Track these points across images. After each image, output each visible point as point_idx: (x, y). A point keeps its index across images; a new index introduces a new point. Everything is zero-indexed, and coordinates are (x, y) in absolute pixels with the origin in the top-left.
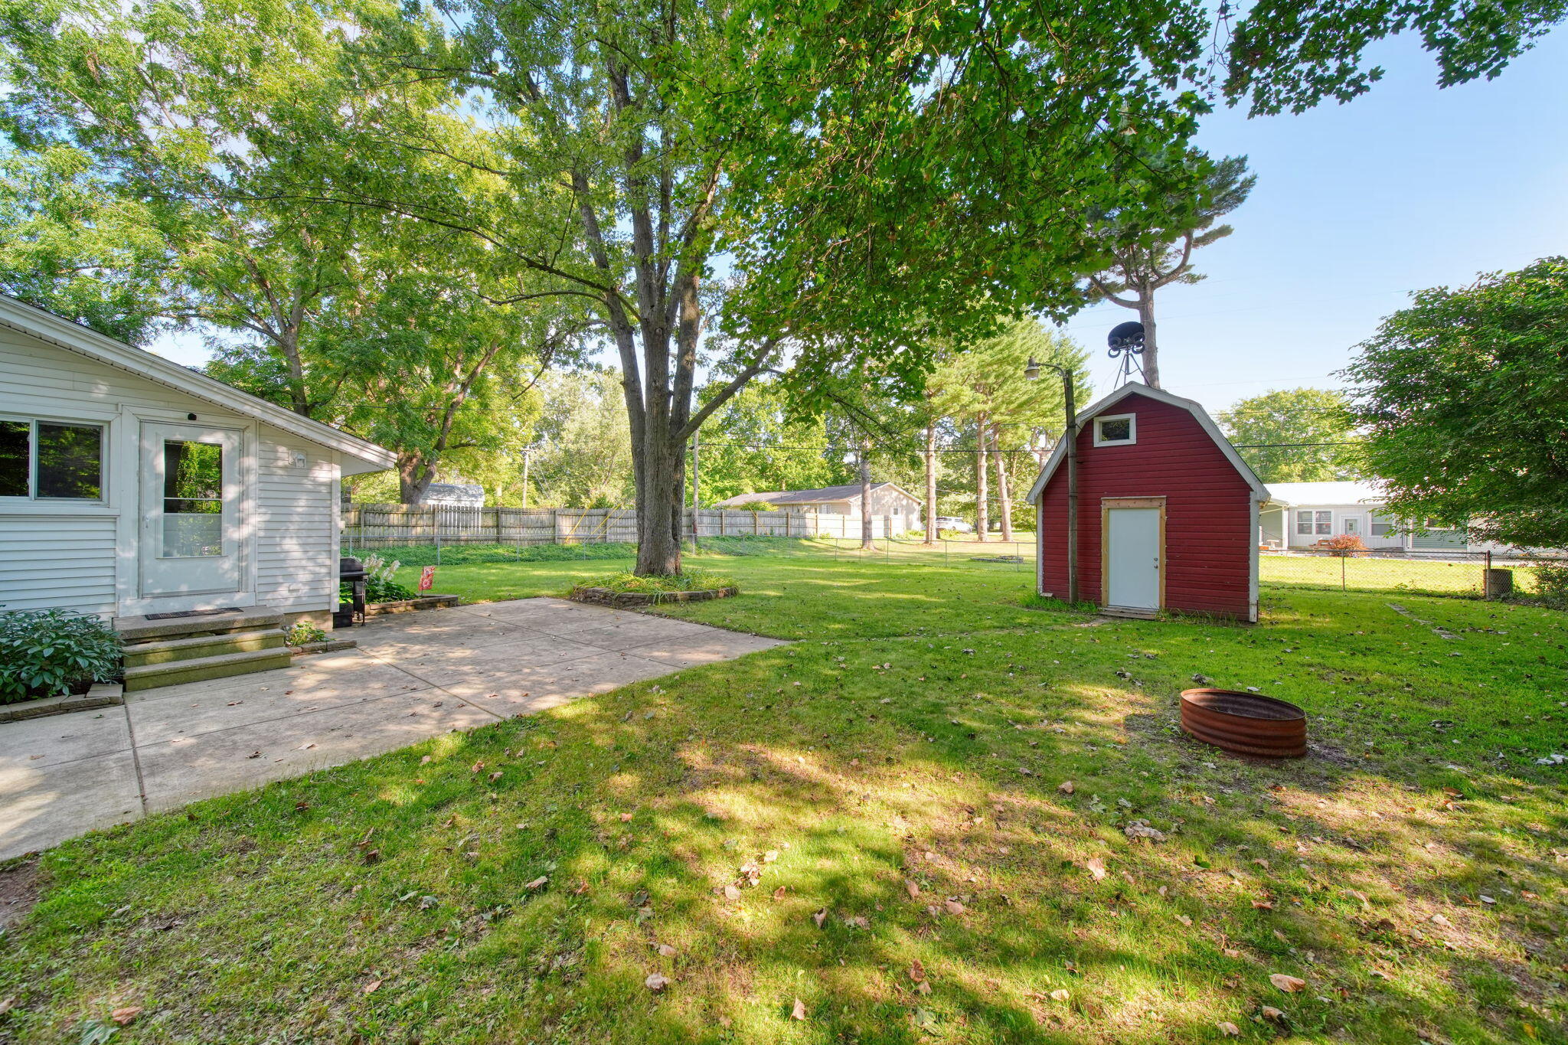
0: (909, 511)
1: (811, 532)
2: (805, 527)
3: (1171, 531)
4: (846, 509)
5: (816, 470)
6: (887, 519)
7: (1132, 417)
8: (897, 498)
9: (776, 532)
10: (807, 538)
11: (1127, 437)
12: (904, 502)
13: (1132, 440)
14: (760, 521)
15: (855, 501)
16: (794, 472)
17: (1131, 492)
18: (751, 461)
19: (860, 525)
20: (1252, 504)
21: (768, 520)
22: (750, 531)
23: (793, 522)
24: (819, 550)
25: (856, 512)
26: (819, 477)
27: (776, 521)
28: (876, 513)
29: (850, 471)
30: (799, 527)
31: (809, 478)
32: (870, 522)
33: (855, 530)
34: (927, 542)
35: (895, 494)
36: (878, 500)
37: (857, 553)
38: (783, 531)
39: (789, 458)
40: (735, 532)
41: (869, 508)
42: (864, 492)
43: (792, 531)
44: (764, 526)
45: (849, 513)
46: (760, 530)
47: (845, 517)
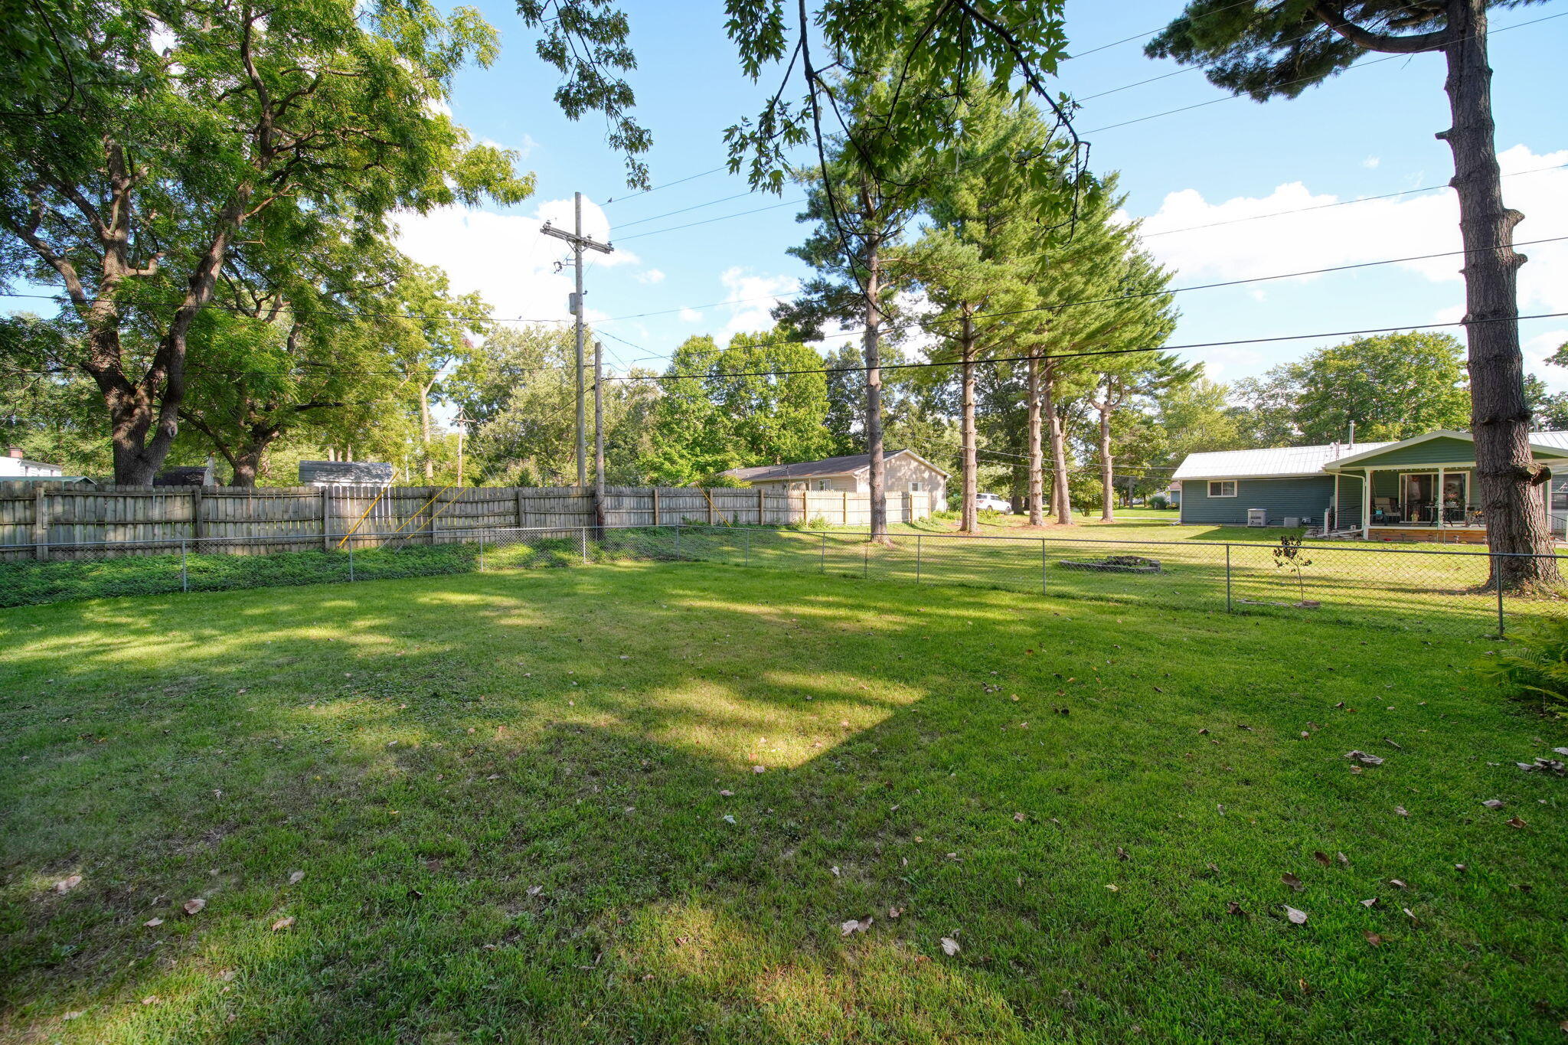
0: (934, 487)
1: (795, 518)
2: (788, 510)
4: (850, 485)
5: (816, 440)
6: (906, 497)
8: (916, 469)
9: (743, 518)
10: (790, 527)
12: (926, 475)
14: (716, 503)
15: (862, 474)
16: (788, 442)
18: (738, 430)
19: (867, 505)
21: (729, 502)
22: (700, 517)
23: (768, 503)
24: (804, 545)
25: (863, 488)
26: (820, 448)
27: (741, 503)
28: (890, 489)
29: (857, 442)
30: (778, 510)
31: (807, 450)
32: (883, 501)
33: (860, 516)
34: (963, 529)
35: (914, 464)
36: (892, 472)
37: (861, 550)
38: (752, 517)
39: (784, 426)
40: (677, 519)
41: (879, 480)
42: (873, 465)
43: (767, 517)
44: (723, 509)
45: (854, 489)
46: (717, 517)
47: (849, 495)
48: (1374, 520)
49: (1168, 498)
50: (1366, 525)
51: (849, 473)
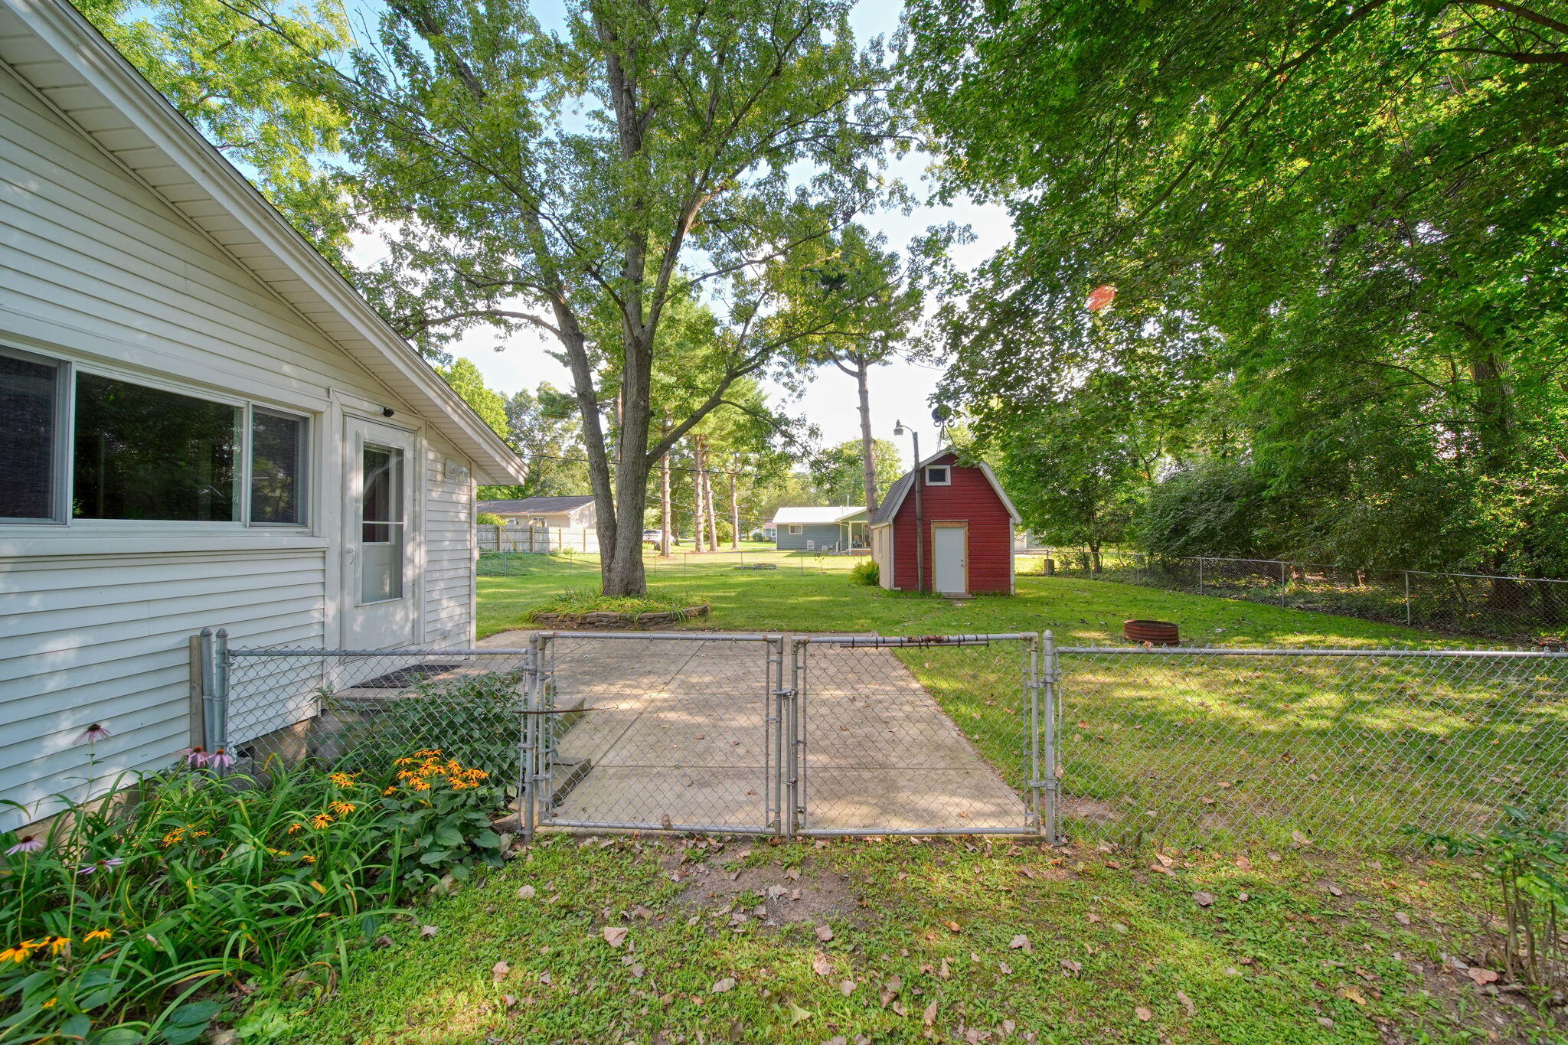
1: (554, 546)
2: (549, 542)
3: (971, 541)
7: (948, 468)
9: (520, 548)
10: (552, 554)
11: (943, 480)
13: (948, 482)
17: (949, 517)
20: (1012, 527)
22: (494, 551)
27: (519, 536)
34: (662, 554)
38: (526, 546)
44: (507, 541)
45: (568, 526)
46: (503, 546)
47: (564, 530)
48: (854, 546)
49: (764, 534)
50: (850, 549)
51: (565, 513)
